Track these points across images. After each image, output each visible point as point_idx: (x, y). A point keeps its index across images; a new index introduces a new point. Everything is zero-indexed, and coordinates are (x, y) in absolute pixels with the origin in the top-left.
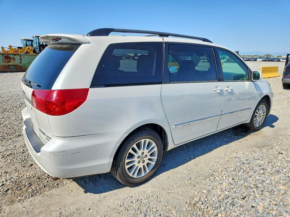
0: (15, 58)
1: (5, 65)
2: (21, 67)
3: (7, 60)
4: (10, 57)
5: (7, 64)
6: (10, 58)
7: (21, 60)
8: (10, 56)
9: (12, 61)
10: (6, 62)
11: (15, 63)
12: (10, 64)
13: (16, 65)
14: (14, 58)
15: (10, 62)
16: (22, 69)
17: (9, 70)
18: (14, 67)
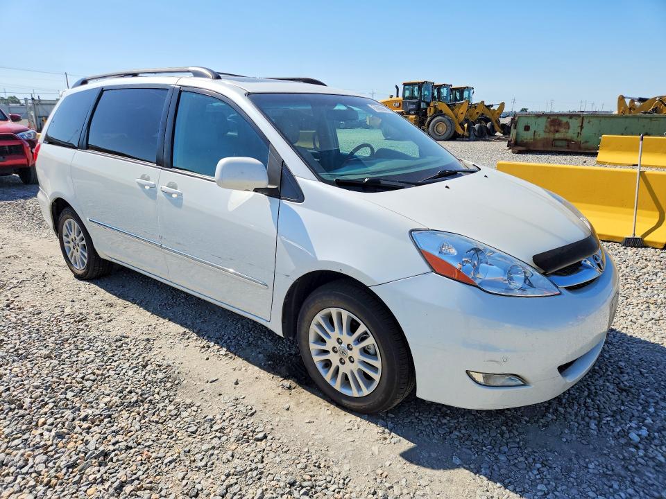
0: (571, 125)
1: (547, 138)
2: (578, 144)
3: (552, 128)
4: (561, 121)
5: (551, 136)
6: (560, 124)
7: (582, 127)
8: (561, 118)
9: (562, 130)
10: (550, 131)
11: (568, 135)
12: (557, 136)
13: (569, 138)
14: (567, 123)
15: (557, 132)
16: (580, 148)
17: (554, 149)
18: (564, 143)
